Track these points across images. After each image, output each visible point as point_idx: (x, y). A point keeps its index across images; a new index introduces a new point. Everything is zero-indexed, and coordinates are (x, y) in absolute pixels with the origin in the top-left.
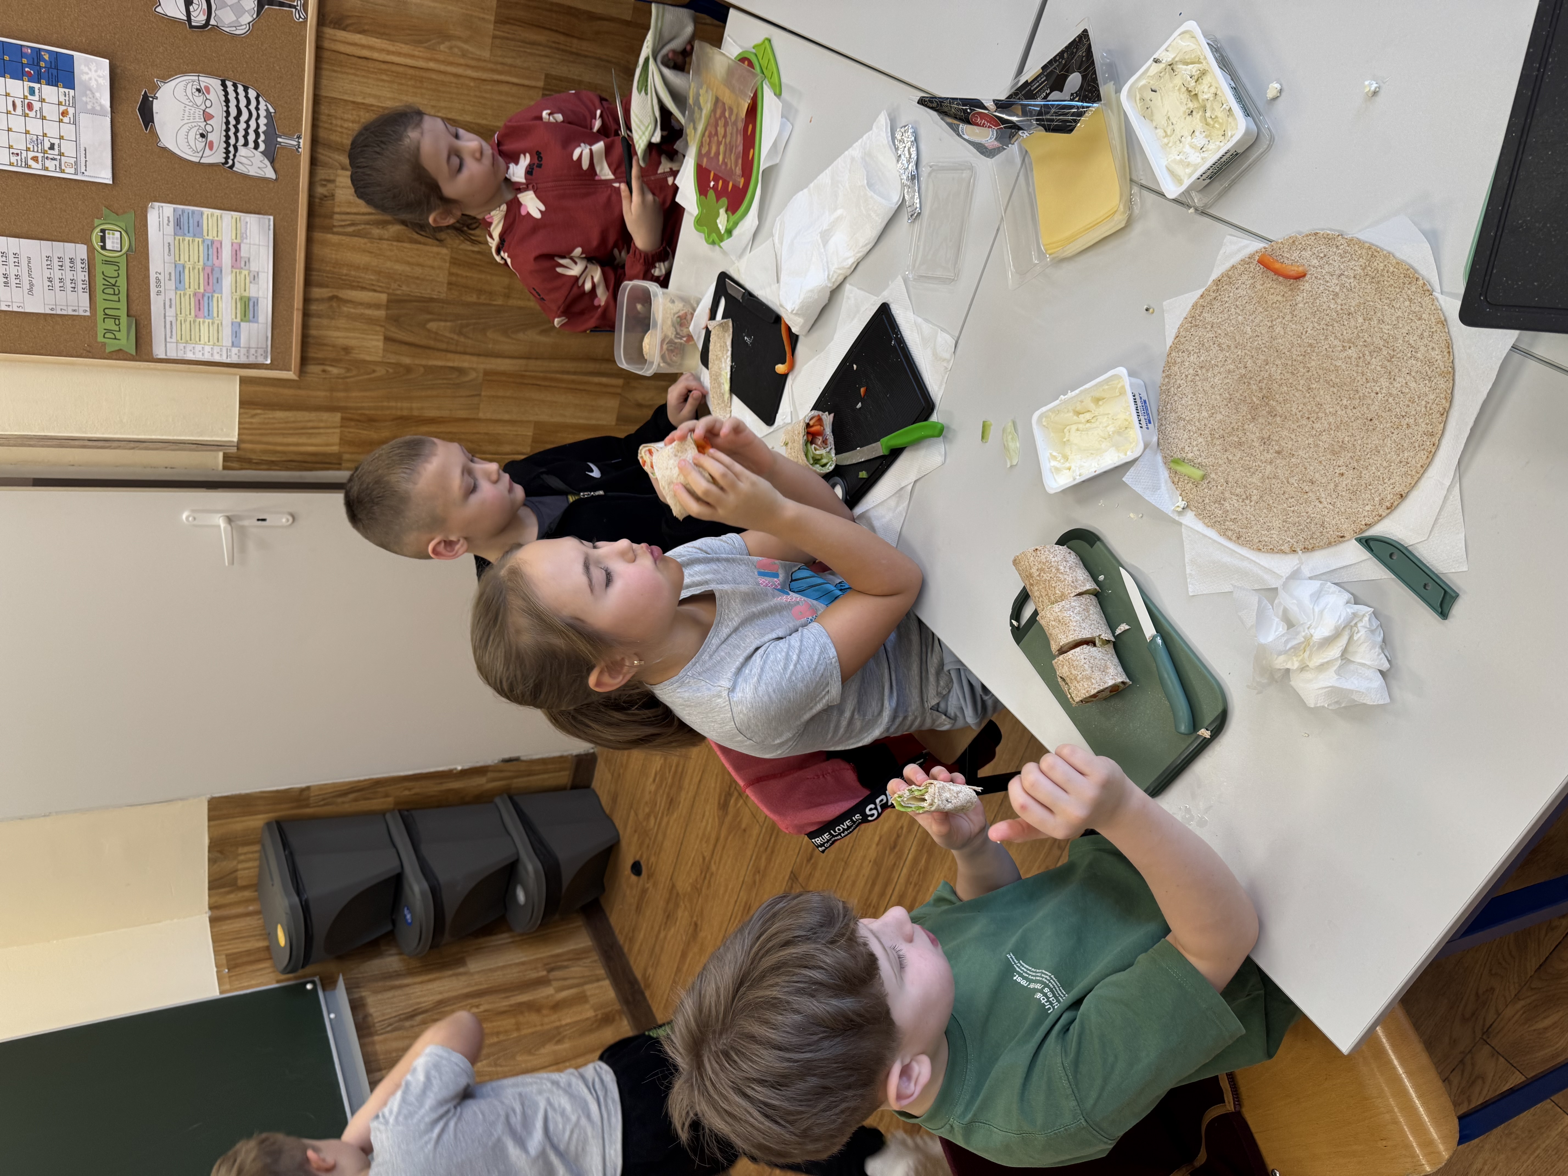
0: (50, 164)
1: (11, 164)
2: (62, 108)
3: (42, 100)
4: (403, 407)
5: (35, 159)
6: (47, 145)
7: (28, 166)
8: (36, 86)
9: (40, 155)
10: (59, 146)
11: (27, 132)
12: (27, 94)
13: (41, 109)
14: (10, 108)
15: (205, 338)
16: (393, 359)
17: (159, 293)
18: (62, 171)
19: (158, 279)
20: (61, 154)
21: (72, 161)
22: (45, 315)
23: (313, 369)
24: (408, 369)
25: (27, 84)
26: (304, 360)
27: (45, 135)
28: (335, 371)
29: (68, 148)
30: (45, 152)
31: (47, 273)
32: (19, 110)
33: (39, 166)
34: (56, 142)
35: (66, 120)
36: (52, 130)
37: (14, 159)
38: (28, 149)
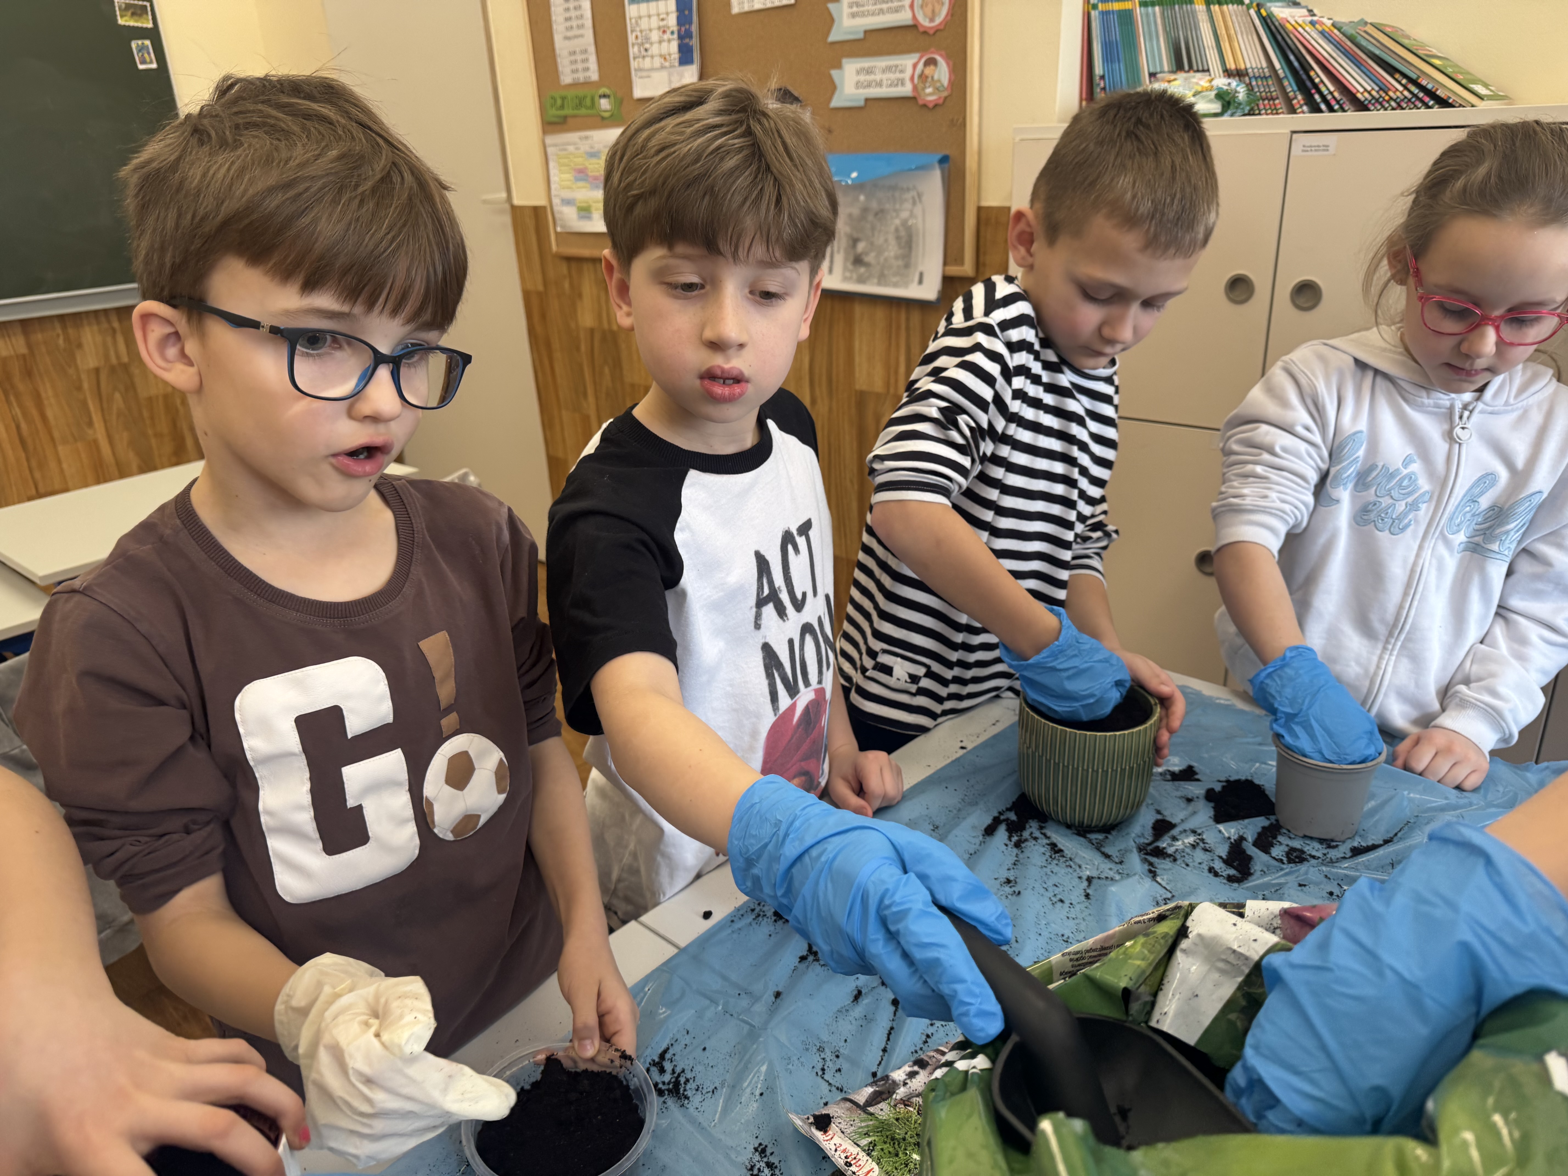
0: (636, 49)
1: (630, 19)
2: (667, 57)
3: (669, 41)
4: (556, 345)
5: (637, 37)
6: (647, 46)
7: (632, 31)
8: (676, 36)
9: (639, 41)
10: (648, 56)
11: (650, 30)
12: (671, 29)
13: (664, 41)
14: (661, 17)
15: (562, 176)
16: (582, 335)
17: (581, 138)
18: (635, 58)
19: (587, 138)
20: (644, 57)
21: (641, 66)
22: (553, 50)
23: (564, 268)
24: (578, 349)
25: (675, 29)
26: (569, 259)
27: (651, 44)
28: (567, 285)
29: (647, 63)
30: (642, 44)
31: (578, 50)
32: (662, 24)
33: (634, 41)
34: (649, 53)
35: (663, 60)
36: (655, 49)
37: (633, 21)
38: (641, 31)
